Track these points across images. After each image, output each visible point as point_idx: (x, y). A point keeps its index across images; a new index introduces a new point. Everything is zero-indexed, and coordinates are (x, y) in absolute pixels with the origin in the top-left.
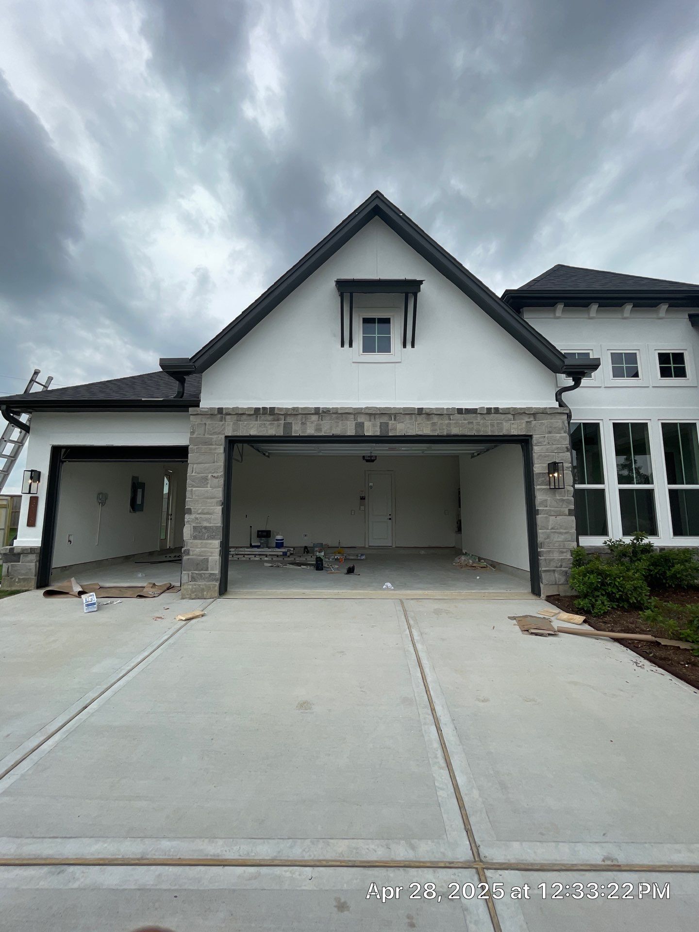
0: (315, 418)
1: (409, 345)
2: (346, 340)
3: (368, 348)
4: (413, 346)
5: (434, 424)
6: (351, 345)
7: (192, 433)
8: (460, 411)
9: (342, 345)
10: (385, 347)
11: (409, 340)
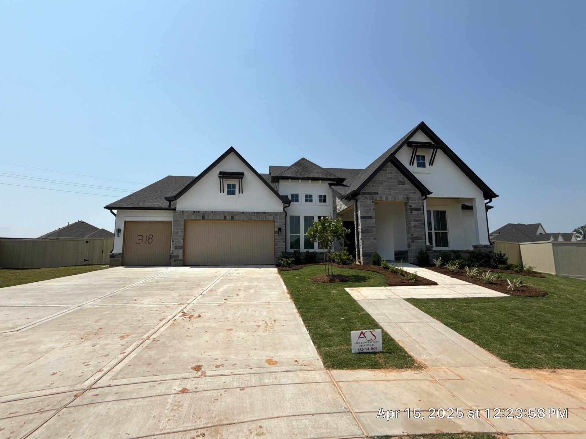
0: (212, 215)
1: (241, 193)
2: (222, 190)
3: (229, 193)
4: (242, 193)
5: (246, 217)
6: (223, 192)
7: (174, 218)
8: (254, 213)
9: (221, 192)
10: (234, 193)
11: (241, 191)
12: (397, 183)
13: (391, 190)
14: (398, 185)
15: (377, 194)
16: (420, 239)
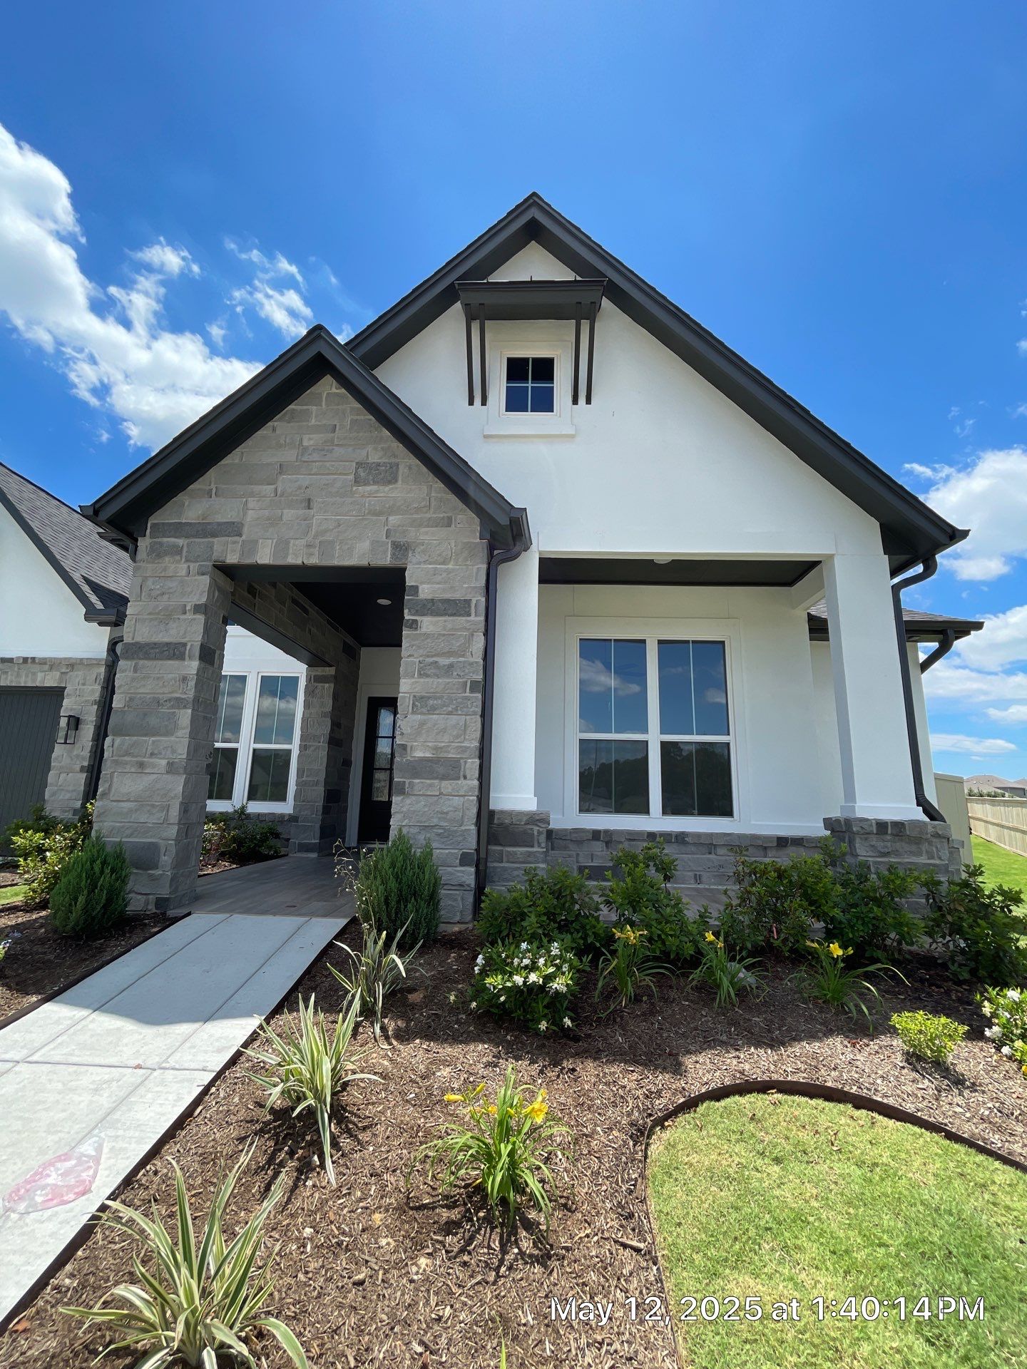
12: (352, 477)
13: (312, 512)
14: (357, 481)
15: (233, 529)
16: (444, 777)
